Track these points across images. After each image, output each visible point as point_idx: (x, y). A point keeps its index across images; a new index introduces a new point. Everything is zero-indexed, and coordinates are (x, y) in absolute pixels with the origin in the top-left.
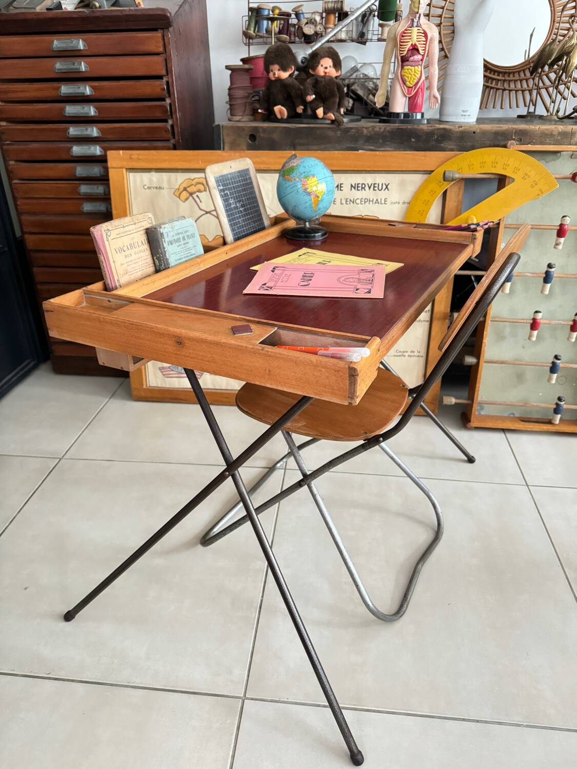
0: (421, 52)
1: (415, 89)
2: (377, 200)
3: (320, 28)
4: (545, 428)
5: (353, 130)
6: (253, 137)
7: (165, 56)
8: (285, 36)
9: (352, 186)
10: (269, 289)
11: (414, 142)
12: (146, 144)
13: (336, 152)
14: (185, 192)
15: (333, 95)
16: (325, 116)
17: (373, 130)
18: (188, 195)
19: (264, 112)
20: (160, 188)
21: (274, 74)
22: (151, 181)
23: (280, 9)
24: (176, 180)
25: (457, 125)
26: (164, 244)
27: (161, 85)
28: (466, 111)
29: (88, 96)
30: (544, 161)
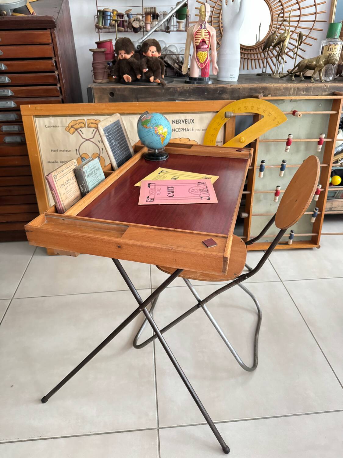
0: (207, 43)
1: (205, 64)
2: (188, 129)
3: (142, 24)
4: (285, 247)
5: (172, 89)
6: (112, 94)
7: (53, 45)
8: (122, 28)
9: (173, 121)
10: (152, 200)
11: (206, 95)
12: (43, 99)
13: (163, 102)
14: (72, 128)
15: (158, 68)
16: (155, 81)
17: (183, 89)
18: (75, 130)
19: (116, 78)
20: (56, 126)
21: (122, 56)
22: (50, 122)
23: (117, 12)
24: (66, 121)
25: (230, 85)
26: (85, 177)
27: (52, 63)
28: (232, 75)
29: (4, 70)
30: (277, 104)
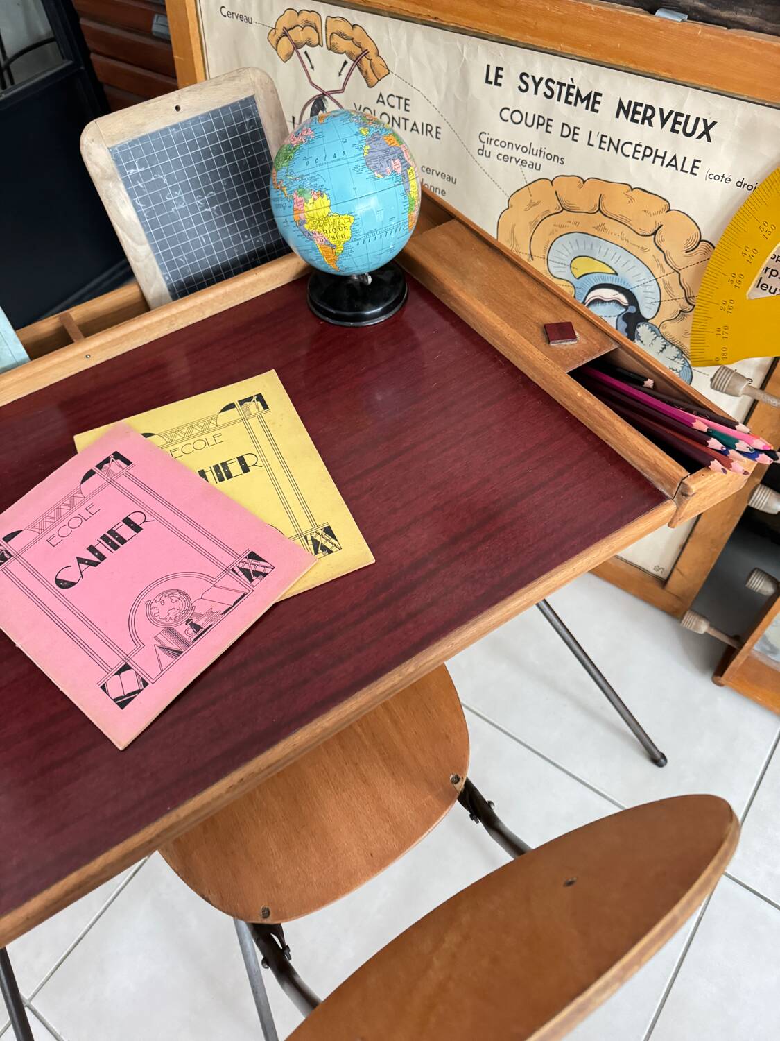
2: (675, 158)
9: (621, 105)
14: (285, 38)
18: (292, 48)
20: (247, 20)
